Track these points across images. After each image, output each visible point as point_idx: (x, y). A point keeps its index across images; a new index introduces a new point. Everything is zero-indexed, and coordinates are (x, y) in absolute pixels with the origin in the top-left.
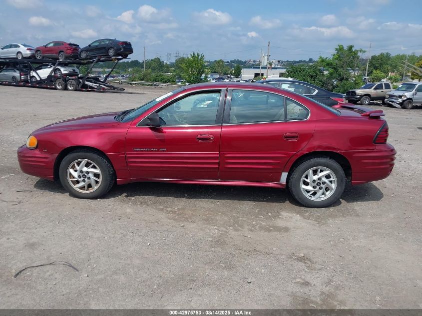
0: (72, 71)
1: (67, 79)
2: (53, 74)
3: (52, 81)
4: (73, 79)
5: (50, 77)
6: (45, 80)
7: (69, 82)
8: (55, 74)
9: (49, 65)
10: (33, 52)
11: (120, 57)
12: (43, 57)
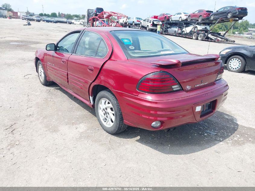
0: (204, 28)
1: (199, 33)
2: (193, 30)
3: (191, 34)
4: (202, 33)
5: (191, 31)
6: (188, 33)
7: (199, 35)
8: (194, 30)
9: (192, 24)
10: (187, 17)
11: (237, 19)
12: (191, 20)
